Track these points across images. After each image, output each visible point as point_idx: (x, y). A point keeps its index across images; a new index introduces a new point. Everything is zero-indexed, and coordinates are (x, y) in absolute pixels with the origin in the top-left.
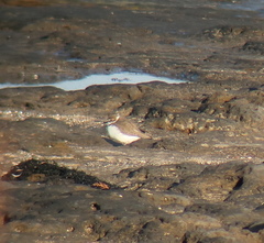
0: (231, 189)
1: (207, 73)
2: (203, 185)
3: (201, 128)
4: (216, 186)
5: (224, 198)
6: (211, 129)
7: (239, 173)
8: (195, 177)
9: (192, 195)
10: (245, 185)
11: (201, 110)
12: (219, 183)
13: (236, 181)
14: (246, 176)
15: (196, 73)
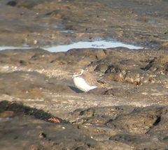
0: (151, 125)
1: (163, 42)
2: (130, 122)
3: (145, 81)
4: (141, 123)
5: (146, 131)
6: (153, 82)
7: (158, 114)
8: (125, 115)
9: (122, 129)
10: (162, 122)
11: (147, 68)
12: (143, 120)
13: (155, 119)
14: (163, 116)
15: (155, 42)
